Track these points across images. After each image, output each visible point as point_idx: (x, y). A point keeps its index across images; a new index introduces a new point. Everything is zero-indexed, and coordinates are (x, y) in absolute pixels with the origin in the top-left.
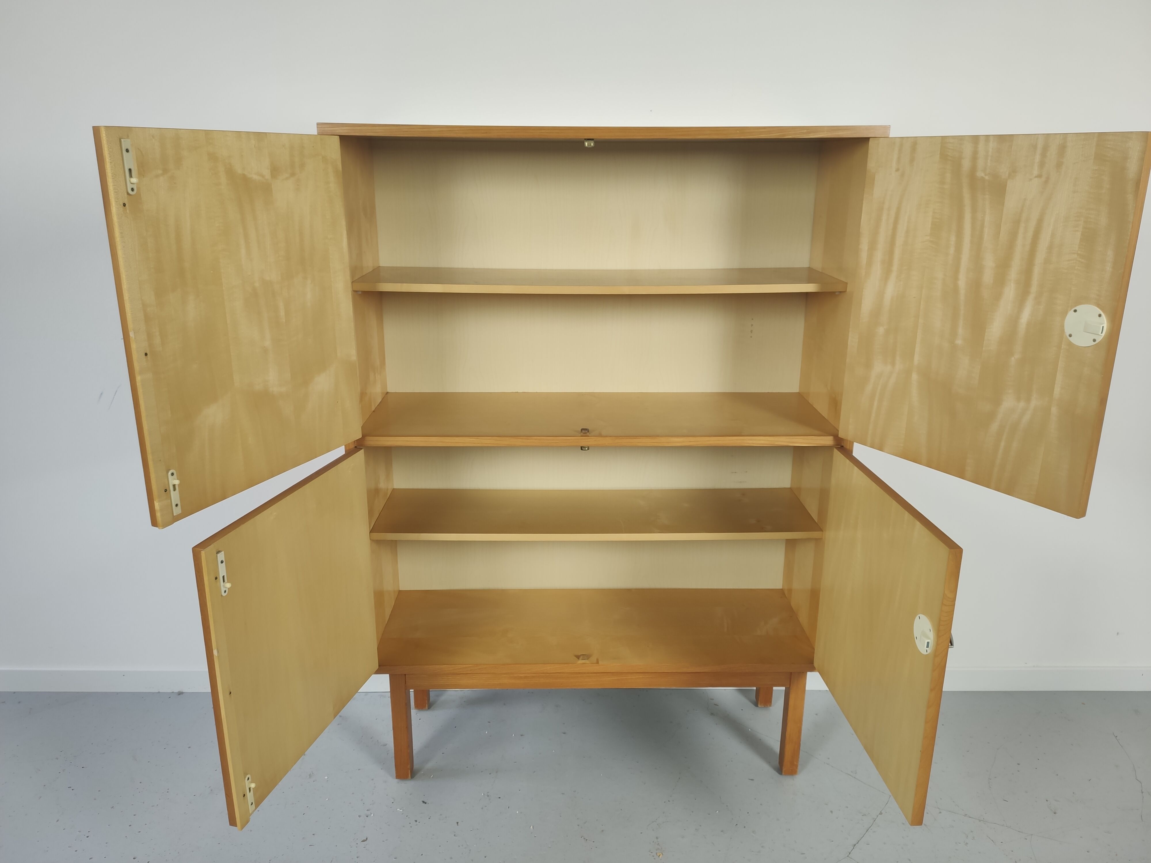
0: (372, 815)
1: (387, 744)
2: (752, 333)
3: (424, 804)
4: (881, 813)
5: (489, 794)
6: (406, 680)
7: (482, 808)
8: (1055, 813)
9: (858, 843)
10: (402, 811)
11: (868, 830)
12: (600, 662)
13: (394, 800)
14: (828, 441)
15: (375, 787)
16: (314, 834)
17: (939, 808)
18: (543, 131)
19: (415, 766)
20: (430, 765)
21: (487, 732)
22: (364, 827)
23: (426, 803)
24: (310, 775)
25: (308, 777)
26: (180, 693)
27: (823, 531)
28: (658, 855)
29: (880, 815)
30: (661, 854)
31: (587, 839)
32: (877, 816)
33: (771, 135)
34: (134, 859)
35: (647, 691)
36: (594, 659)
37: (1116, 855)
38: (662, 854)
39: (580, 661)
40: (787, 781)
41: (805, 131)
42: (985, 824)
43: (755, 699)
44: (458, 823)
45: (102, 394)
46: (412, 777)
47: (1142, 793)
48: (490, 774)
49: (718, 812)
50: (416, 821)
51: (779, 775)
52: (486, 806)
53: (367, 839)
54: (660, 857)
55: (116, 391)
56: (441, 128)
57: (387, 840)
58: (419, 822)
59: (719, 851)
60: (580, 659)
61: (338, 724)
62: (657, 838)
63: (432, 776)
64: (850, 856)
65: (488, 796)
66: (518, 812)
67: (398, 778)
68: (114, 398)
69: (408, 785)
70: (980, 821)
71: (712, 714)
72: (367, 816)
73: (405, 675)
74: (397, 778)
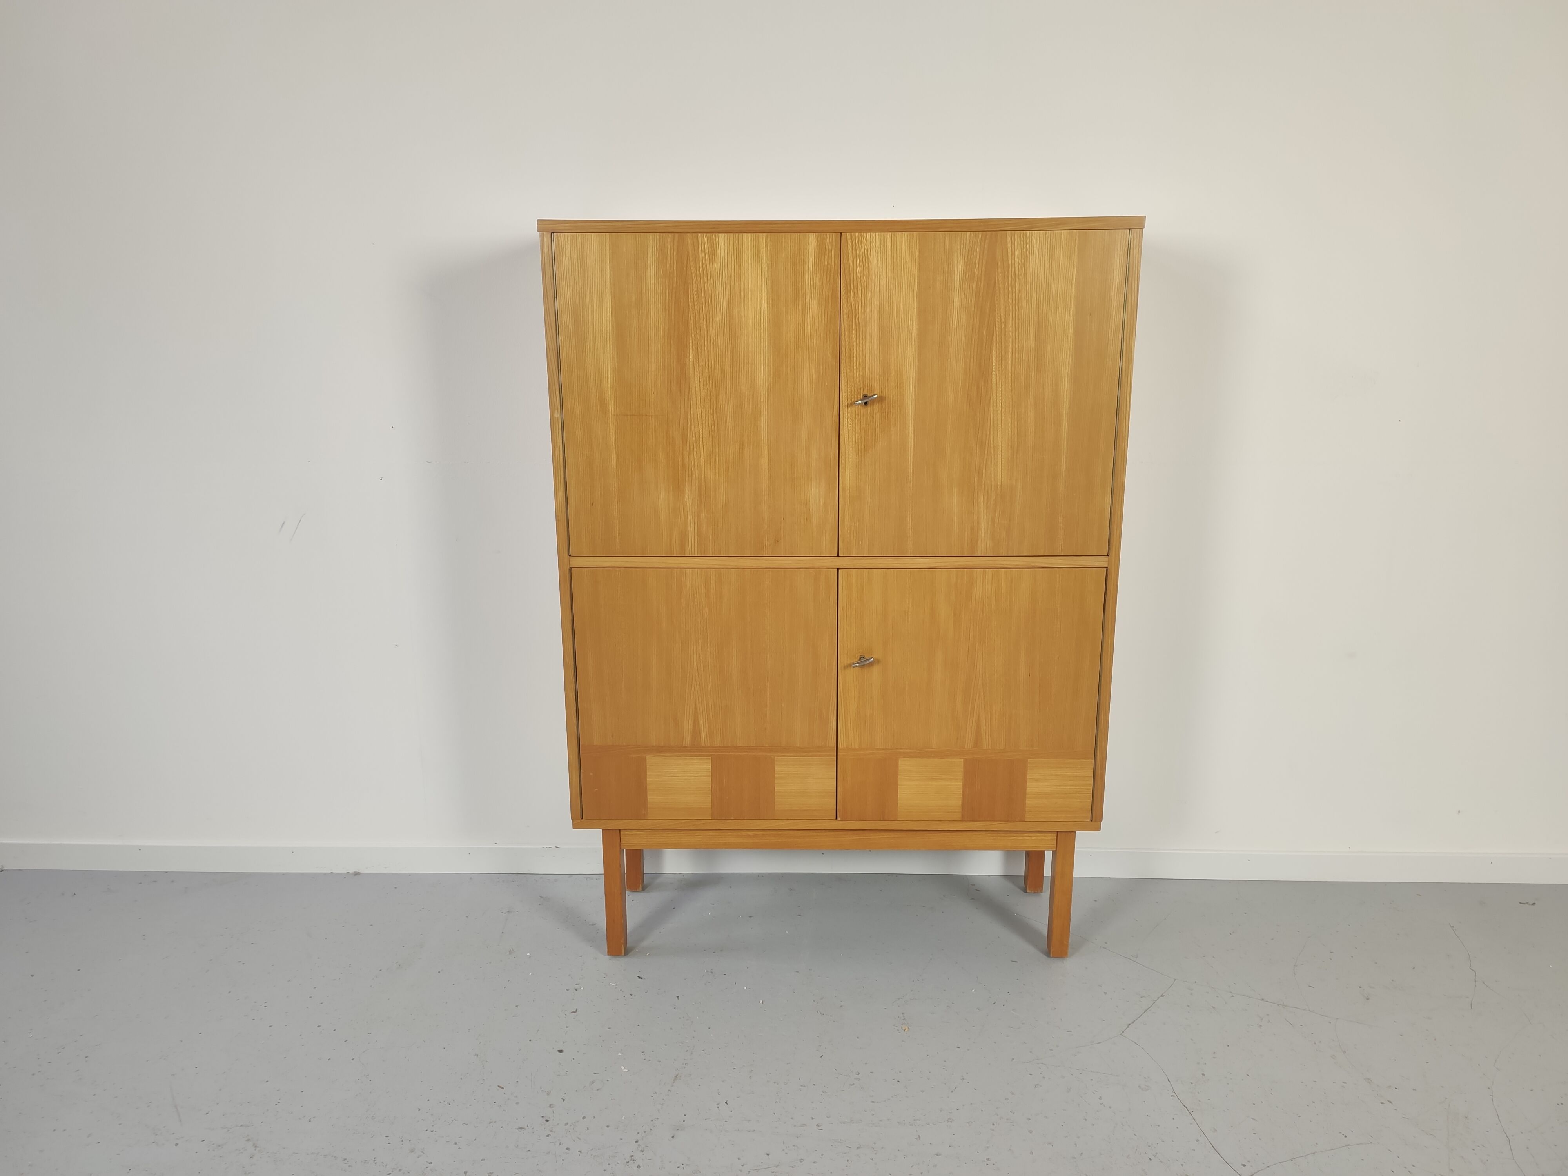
0: (582, 989)
1: (596, 924)
3: (640, 979)
4: (1162, 996)
5: (712, 971)
6: (621, 838)
7: (706, 984)
8: (1368, 999)
9: (1133, 1022)
10: (615, 985)
11: (1146, 1011)
13: (606, 975)
15: (584, 963)
16: (517, 1006)
17: (1231, 992)
18: (774, 225)
19: (628, 945)
20: (645, 943)
21: (710, 914)
22: (573, 999)
23: (642, 978)
24: (510, 951)
25: (508, 953)
26: (356, 874)
28: (904, 1029)
29: (1161, 997)
30: (907, 1028)
31: (824, 1013)
32: (1158, 998)
34: (318, 1027)
35: (897, 876)
37: (1435, 1040)
38: (909, 1028)
40: (1057, 965)
41: (1053, 223)
42: (1284, 1008)
43: (1024, 886)
44: (678, 997)
45: (283, 524)
46: (626, 954)
47: (1475, 982)
48: (714, 952)
49: (973, 990)
50: (631, 995)
51: (1047, 957)
52: (709, 982)
53: (577, 1010)
54: (906, 1030)
55: (300, 521)
56: (666, 223)
57: (599, 1012)
58: (635, 996)
59: (974, 1027)
61: (540, 904)
62: (903, 1014)
63: (649, 953)
64: (1123, 1034)
65: (712, 973)
66: (745, 988)
67: (610, 955)
68: (297, 528)
69: (621, 963)
70: (1278, 1005)
71: (972, 899)
72: (576, 990)
73: (620, 830)
74: (608, 955)
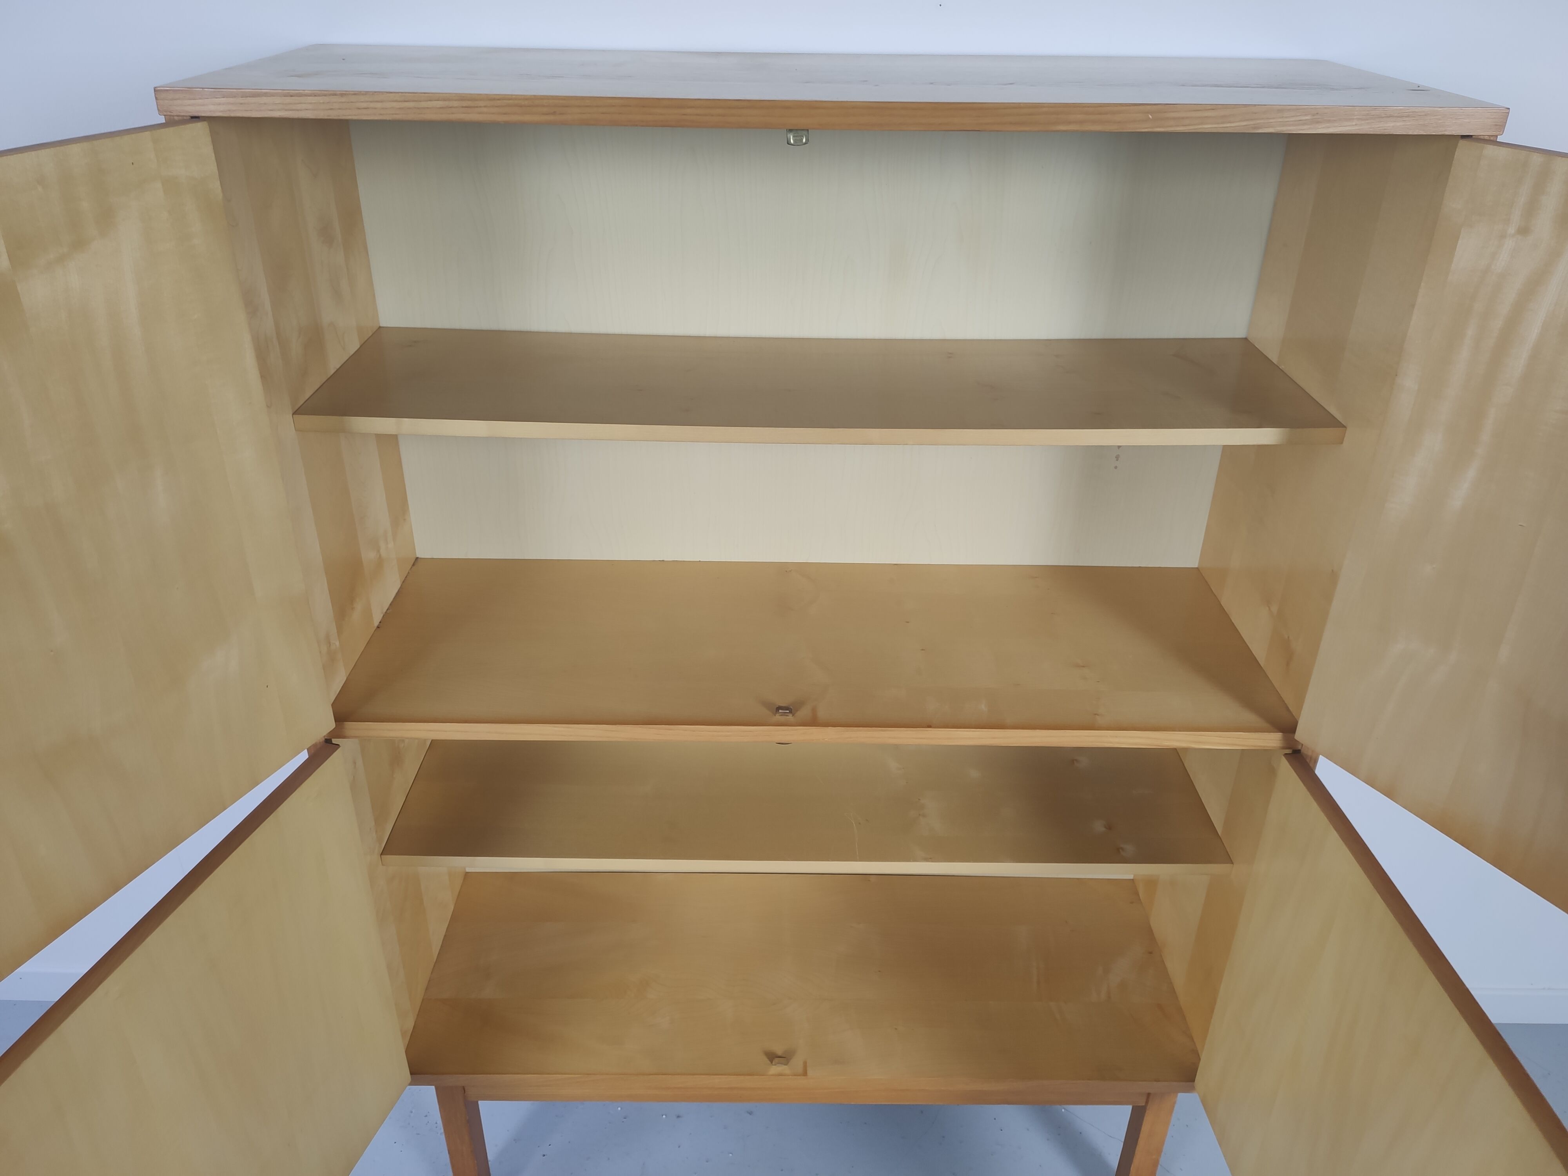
2: (1117, 460)
12: (810, 1072)
14: (1272, 740)
27: (1232, 863)
33: (1228, 125)
36: (797, 1062)
39: (775, 1069)
60: (773, 1063)
73: (462, 1086)
